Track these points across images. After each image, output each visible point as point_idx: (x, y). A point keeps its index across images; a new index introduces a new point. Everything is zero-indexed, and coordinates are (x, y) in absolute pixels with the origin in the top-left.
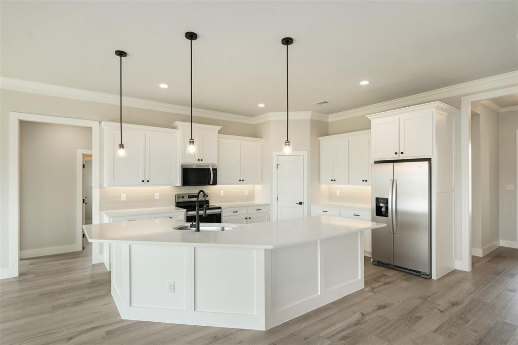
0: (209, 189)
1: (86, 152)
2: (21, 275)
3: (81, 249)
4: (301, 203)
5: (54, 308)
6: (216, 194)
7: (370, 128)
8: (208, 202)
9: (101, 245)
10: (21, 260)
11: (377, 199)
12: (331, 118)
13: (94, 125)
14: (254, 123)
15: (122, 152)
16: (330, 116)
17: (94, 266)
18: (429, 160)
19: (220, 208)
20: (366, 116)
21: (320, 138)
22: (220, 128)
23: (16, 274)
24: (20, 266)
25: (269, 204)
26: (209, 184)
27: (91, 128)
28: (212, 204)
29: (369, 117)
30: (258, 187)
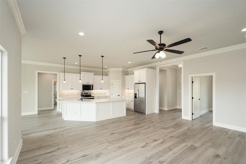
0: (91, 91)
1: (55, 80)
2: (38, 113)
3: (53, 109)
4: (119, 96)
5: (49, 119)
6: (93, 92)
7: (134, 74)
8: (91, 95)
9: (59, 103)
10: (38, 111)
11: (135, 94)
12: (129, 70)
13: (58, 73)
14: (106, 71)
15: (65, 82)
16: (129, 69)
17: (57, 112)
18: (145, 83)
19: (94, 97)
20: (133, 71)
21: (125, 76)
22: (94, 73)
23: (37, 113)
24: (38, 112)
25: (110, 96)
26: (91, 90)
27: (57, 74)
28: (92, 96)
29: (134, 71)
30: (107, 91)
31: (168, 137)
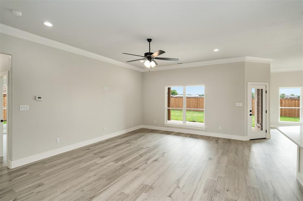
31: (141, 168)
